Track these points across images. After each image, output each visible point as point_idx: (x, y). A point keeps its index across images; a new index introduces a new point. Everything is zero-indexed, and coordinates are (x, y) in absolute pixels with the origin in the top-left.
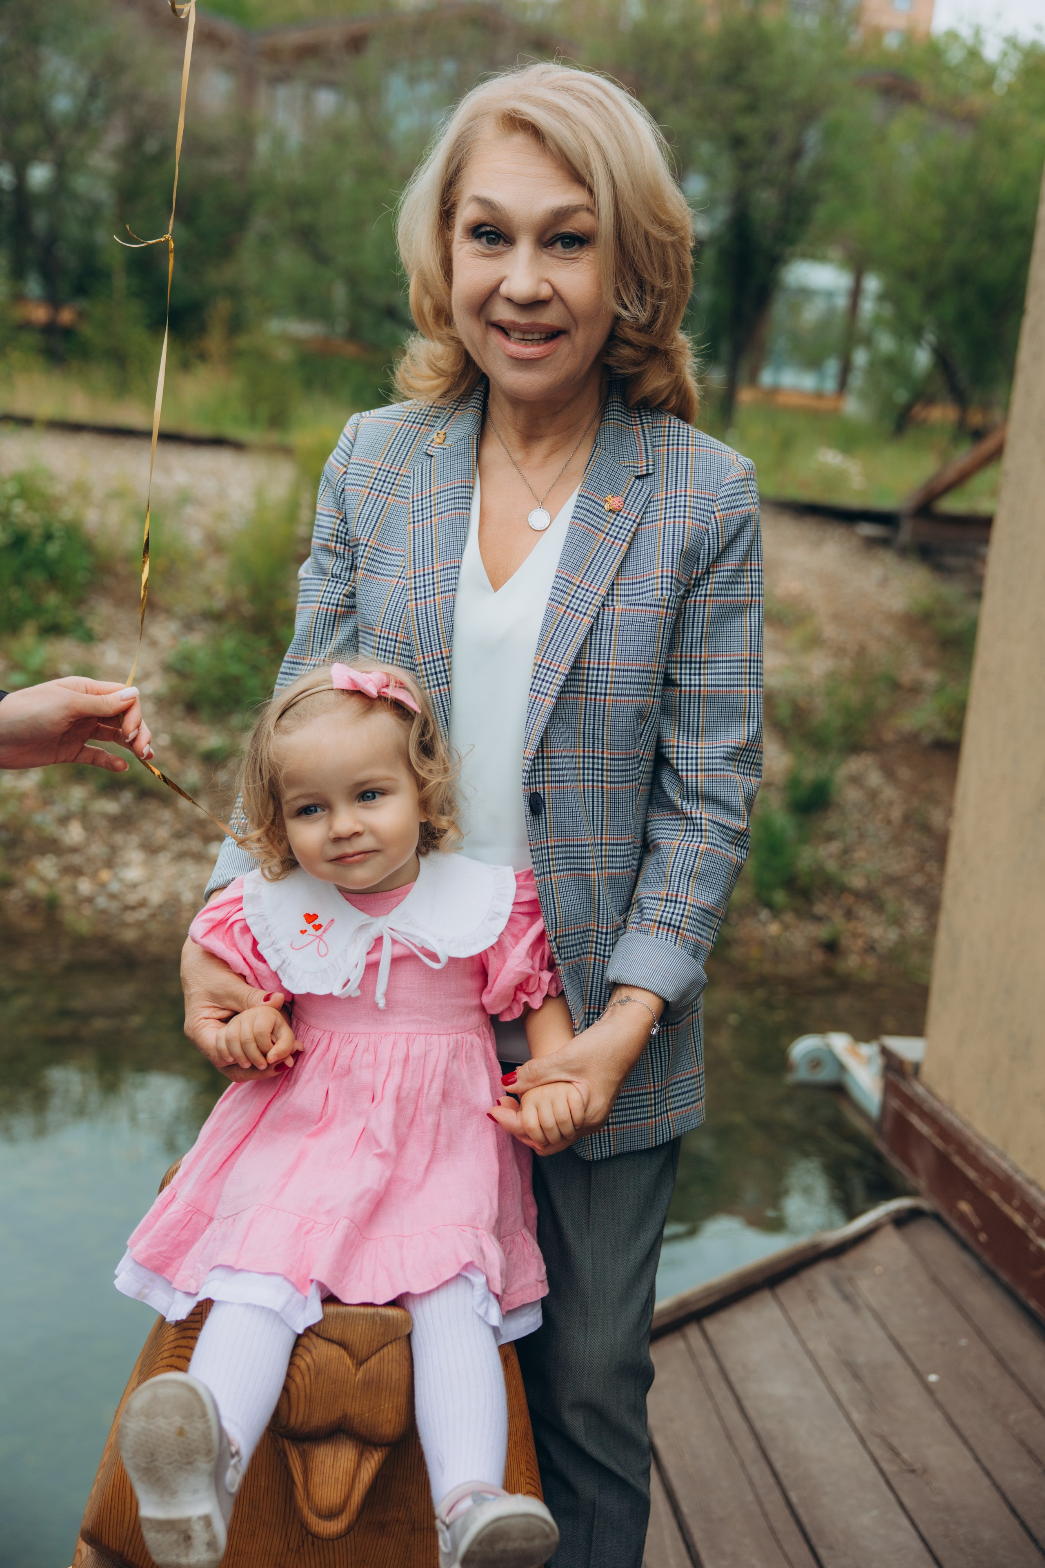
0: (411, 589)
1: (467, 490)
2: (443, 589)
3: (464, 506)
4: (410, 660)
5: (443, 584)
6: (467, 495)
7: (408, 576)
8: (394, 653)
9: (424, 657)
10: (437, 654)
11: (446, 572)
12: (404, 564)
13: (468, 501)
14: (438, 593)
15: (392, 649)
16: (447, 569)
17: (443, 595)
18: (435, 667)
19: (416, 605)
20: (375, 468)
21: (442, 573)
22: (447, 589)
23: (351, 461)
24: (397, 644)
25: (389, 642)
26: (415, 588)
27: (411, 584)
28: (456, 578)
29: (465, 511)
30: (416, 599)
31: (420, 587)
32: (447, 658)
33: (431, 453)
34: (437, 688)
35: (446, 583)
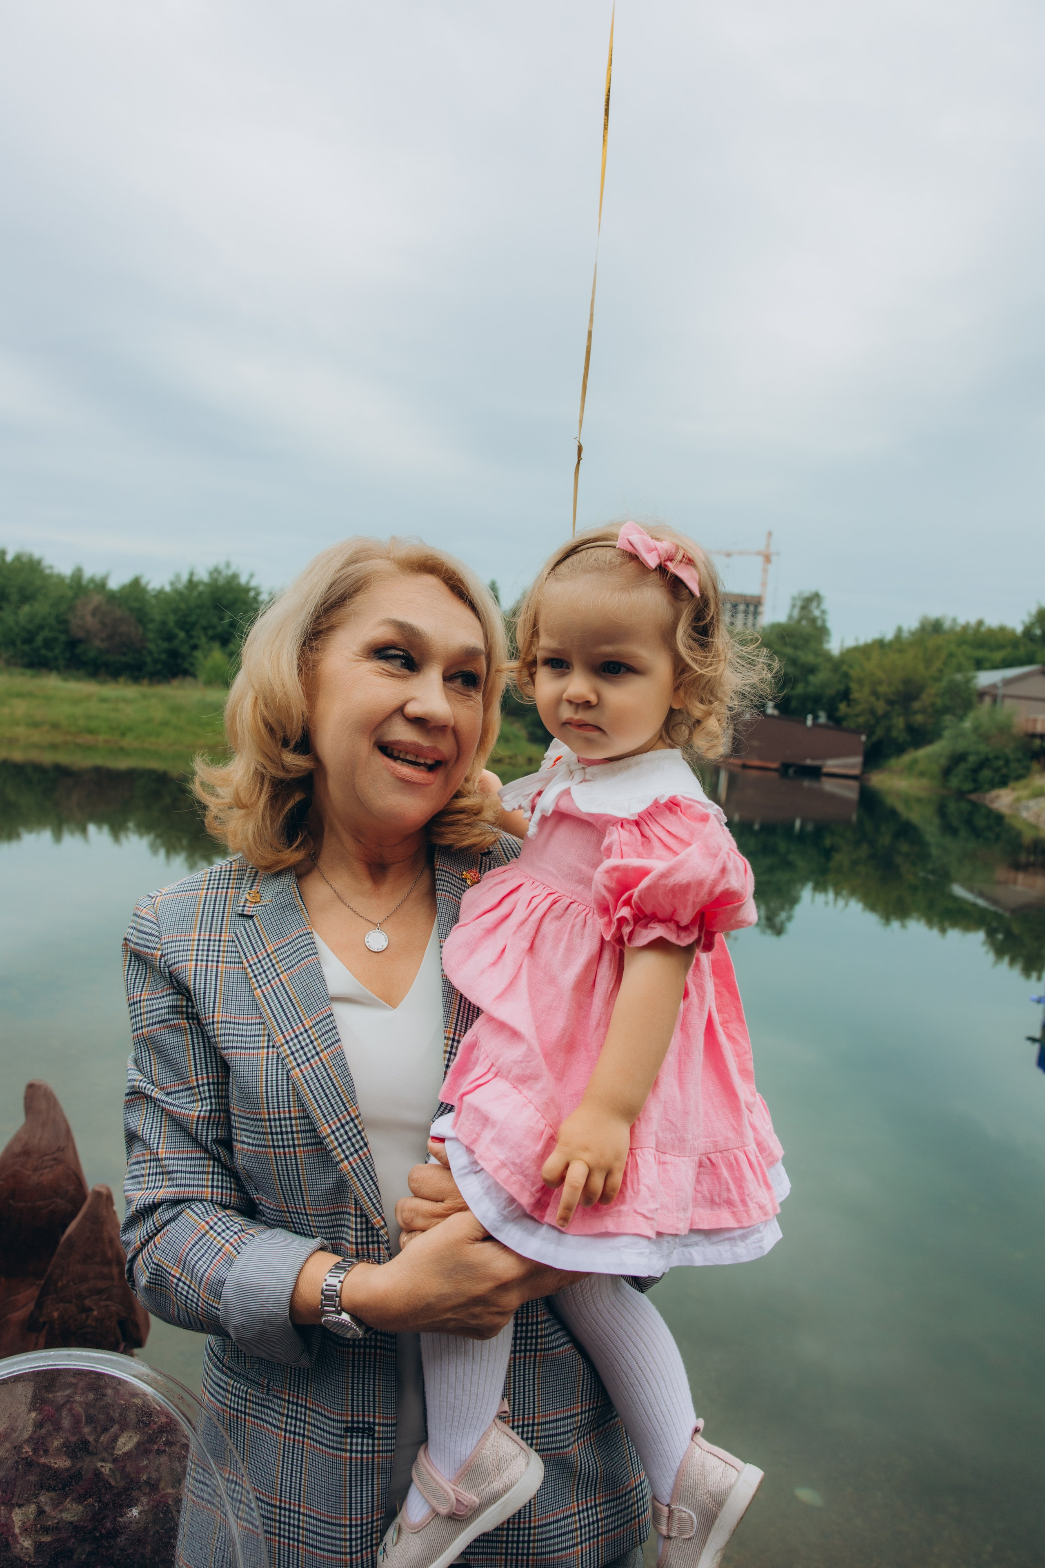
0: (288, 1056)
1: (307, 936)
2: (326, 1044)
3: (311, 952)
4: (312, 1134)
5: (323, 1038)
6: (310, 941)
7: (278, 1044)
8: (292, 1132)
9: (330, 1126)
10: (344, 1117)
11: (321, 1025)
12: (266, 1032)
13: (312, 946)
14: (322, 1051)
15: (289, 1129)
16: (321, 1021)
17: (329, 1050)
18: (346, 1133)
19: (301, 1071)
20: (194, 940)
21: (317, 1027)
22: (329, 1042)
23: (163, 942)
24: (293, 1122)
25: (283, 1123)
26: (293, 1053)
27: (285, 1051)
28: (335, 1027)
29: (313, 957)
30: (298, 1065)
31: (297, 1051)
32: (357, 1117)
33: (250, 913)
34: (356, 1156)
35: (326, 1036)
